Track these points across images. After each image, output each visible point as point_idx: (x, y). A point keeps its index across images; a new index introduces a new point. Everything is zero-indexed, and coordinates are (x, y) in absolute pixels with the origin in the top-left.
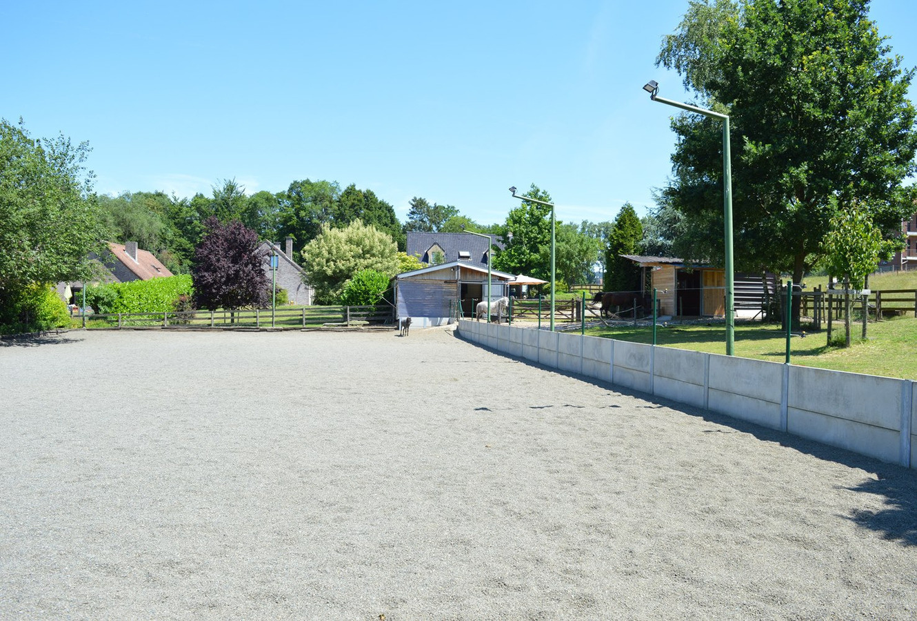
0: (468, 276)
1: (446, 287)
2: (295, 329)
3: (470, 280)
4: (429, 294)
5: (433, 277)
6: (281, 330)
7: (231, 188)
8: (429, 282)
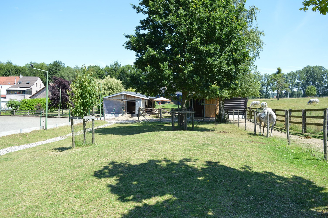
0: (130, 98)
1: (121, 102)
2: (66, 117)
3: (131, 100)
4: (115, 105)
5: (116, 98)
6: (61, 118)
7: (116, 64)
8: (115, 100)
